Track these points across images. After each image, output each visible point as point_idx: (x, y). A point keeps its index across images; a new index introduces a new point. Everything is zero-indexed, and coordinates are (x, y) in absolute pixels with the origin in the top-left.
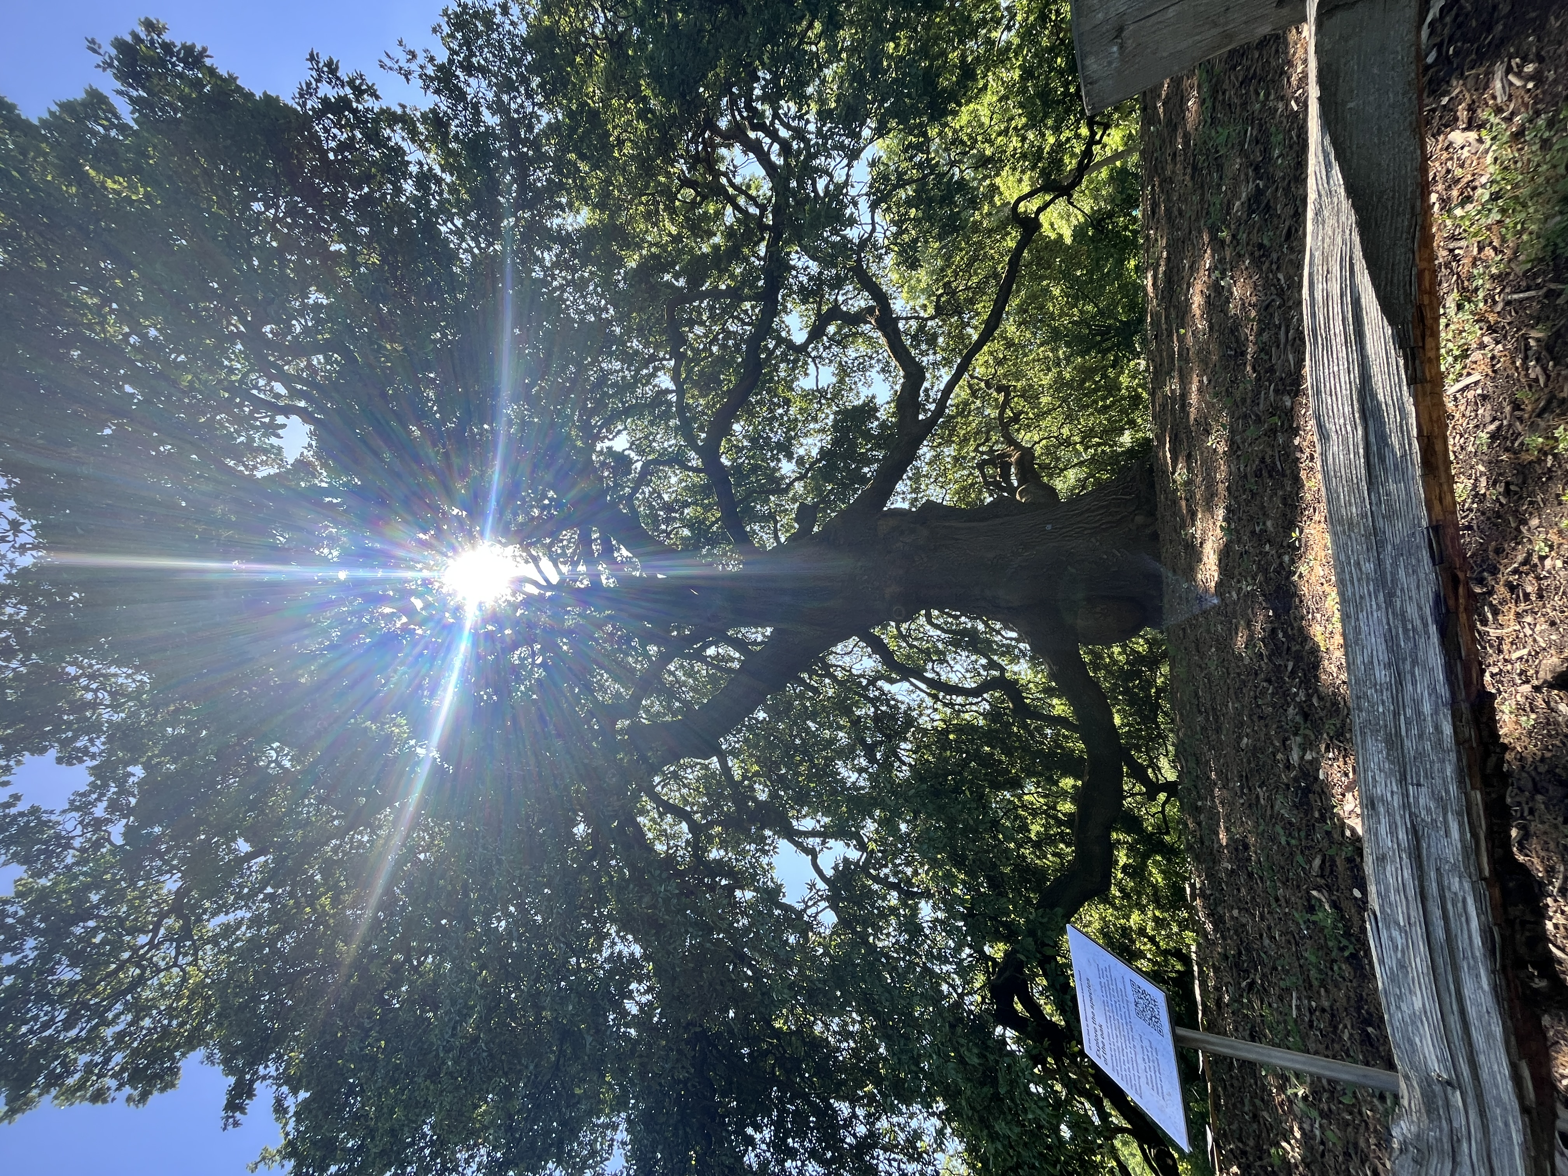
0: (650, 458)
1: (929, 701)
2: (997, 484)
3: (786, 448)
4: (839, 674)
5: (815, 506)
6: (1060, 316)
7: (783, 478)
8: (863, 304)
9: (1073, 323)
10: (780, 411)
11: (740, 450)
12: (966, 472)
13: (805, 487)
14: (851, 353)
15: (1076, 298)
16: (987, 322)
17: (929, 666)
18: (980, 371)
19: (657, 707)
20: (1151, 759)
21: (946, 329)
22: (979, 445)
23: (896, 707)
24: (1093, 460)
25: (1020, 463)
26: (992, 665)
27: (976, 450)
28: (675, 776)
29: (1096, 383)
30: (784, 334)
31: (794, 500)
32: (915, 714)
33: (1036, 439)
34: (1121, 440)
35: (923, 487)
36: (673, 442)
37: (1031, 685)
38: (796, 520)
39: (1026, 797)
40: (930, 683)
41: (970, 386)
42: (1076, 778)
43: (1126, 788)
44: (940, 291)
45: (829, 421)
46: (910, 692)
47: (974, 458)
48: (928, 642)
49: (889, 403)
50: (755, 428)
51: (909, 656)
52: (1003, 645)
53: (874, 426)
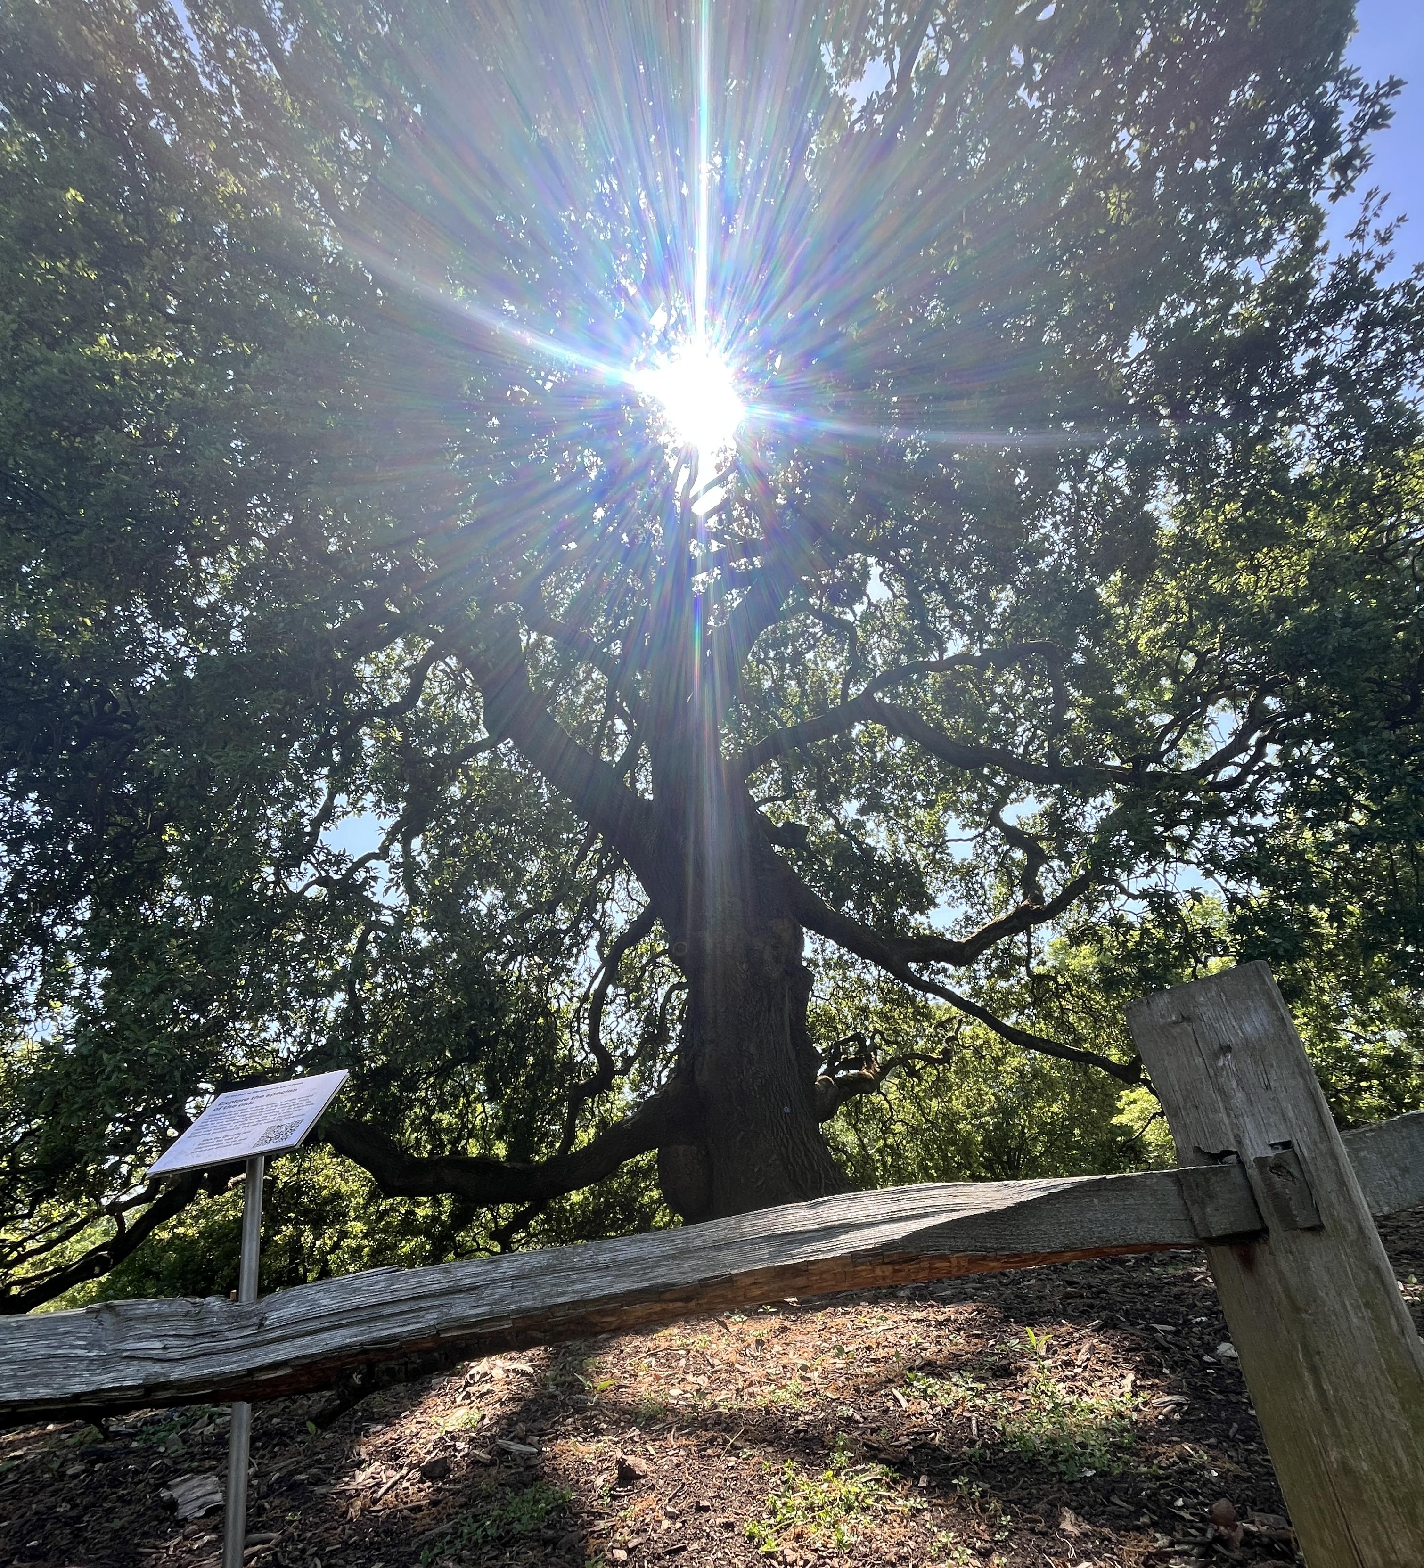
0: (859, 632)
1: (579, 992)
2: (835, 1057)
3: (873, 805)
4: (603, 885)
5: (805, 846)
6: (1030, 1116)
7: (838, 804)
8: (1048, 891)
9: (1022, 1130)
10: (920, 797)
11: (871, 746)
12: (850, 1020)
13: (828, 833)
14: (990, 880)
15: (1050, 1133)
16: (1022, 1033)
17: (622, 991)
18: (967, 1030)
21: (1017, 988)
22: (881, 1034)
23: (570, 955)
24: (867, 1158)
25: (862, 1078)
26: (628, 1062)
27: (876, 1031)
30: (1013, 795)
31: (811, 820)
32: (564, 977)
33: (890, 1097)
35: (831, 973)
36: (880, 661)
37: (608, 1105)
38: (787, 824)
39: (479, 1105)
40: (601, 994)
41: (950, 1020)
42: (509, 1158)
44: (1060, 980)
45: (907, 858)
46: (589, 970)
47: (866, 1029)
48: (650, 988)
49: (930, 927)
50: (898, 766)
51: (631, 968)
52: (651, 1073)
53: (904, 910)
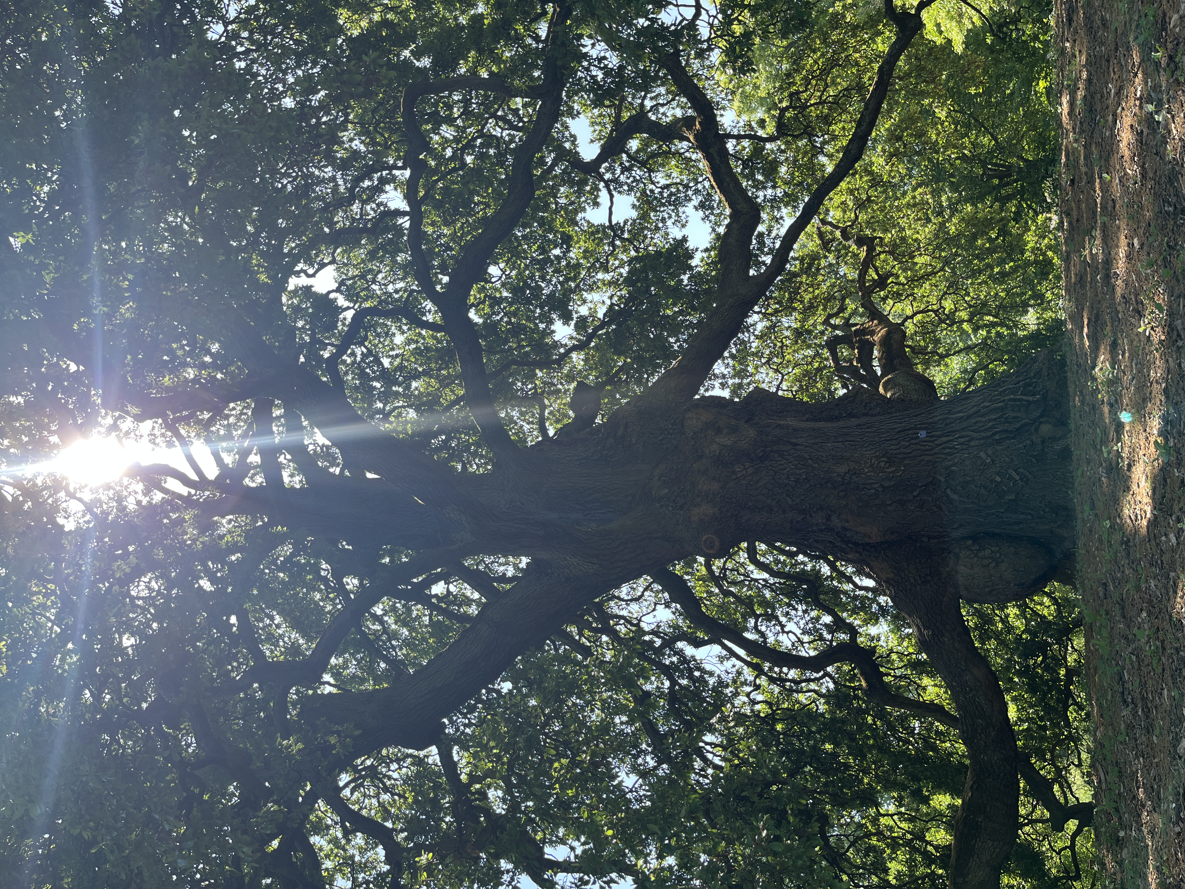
0: (368, 305)
1: (748, 674)
2: (854, 372)
3: (561, 305)
4: (622, 629)
5: (599, 387)
6: (946, 148)
7: (556, 345)
8: (679, 113)
9: (963, 158)
10: (557, 252)
11: (496, 301)
12: (810, 352)
13: (586, 360)
14: (661, 179)
15: (968, 126)
16: (846, 150)
17: (752, 621)
18: (835, 215)
19: (352, 669)
20: (1058, 770)
21: (790, 154)
22: (830, 316)
23: (702, 681)
24: (984, 345)
25: (885, 342)
26: (839, 625)
27: (826, 322)
28: (373, 773)
29: (991, 240)
30: (567, 145)
31: (570, 378)
32: (728, 691)
33: (909, 312)
34: (1024, 320)
35: (751, 369)
36: (400, 285)
37: (894, 656)
38: (572, 406)
39: (882, 820)
40: (751, 647)
41: (821, 235)
42: (955, 792)
43: (1022, 811)
44: (784, 104)
45: (625, 271)
46: (722, 659)
47: (822, 333)
48: (750, 588)
49: (706, 250)
50: (519, 274)
51: (723, 608)
52: (855, 598)
53: (685, 278)
